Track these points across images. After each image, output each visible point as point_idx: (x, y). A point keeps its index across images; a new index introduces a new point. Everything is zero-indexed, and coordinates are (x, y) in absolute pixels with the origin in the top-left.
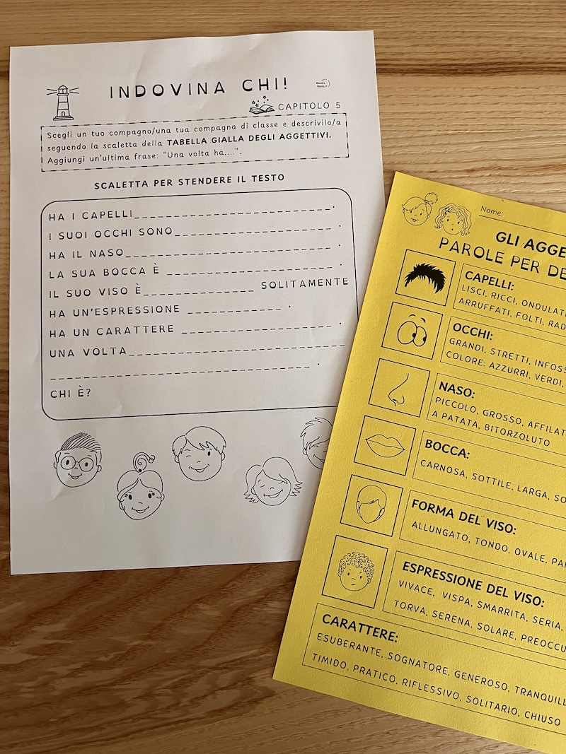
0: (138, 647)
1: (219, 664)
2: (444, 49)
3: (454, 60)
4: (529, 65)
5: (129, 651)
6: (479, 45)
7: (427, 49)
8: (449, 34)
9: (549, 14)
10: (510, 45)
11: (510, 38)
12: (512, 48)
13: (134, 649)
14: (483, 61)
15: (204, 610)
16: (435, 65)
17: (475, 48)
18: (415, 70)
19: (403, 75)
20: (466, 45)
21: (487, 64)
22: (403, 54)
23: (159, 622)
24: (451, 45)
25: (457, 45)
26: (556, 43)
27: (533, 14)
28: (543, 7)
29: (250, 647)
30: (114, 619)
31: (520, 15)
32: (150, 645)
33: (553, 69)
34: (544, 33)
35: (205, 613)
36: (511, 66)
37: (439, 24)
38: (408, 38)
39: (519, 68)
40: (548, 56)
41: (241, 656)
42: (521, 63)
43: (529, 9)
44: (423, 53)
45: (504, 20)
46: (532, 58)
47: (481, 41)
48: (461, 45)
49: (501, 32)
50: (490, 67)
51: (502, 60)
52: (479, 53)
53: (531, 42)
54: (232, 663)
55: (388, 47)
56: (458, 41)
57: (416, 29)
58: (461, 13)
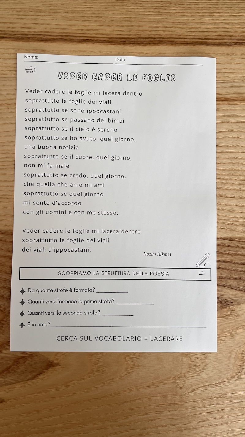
2: (119, 28)
3: (124, 35)
4: (168, 40)
6: (139, 26)
7: (108, 28)
8: (122, 19)
9: (183, 7)
10: (158, 27)
11: (159, 22)
12: (160, 29)
14: (141, 36)
16: (113, 38)
17: (137, 28)
18: (100, 40)
19: (93, 43)
20: (132, 26)
21: (143, 38)
22: (94, 30)
24: (123, 26)
25: (126, 26)
26: (185, 26)
27: (173, 7)
28: (179, 3)
31: (165, 8)
33: (182, 42)
34: (179, 19)
36: (158, 40)
37: (116, 12)
38: (97, 21)
39: (162, 41)
40: (180, 34)
42: (164, 38)
43: (171, 4)
44: (105, 30)
45: (155, 11)
46: (171, 35)
47: (141, 24)
48: (128, 26)
49: (153, 19)
50: (145, 40)
51: (153, 36)
52: (139, 31)
53: (171, 25)
55: (85, 26)
56: (127, 23)
57: (102, 16)
58: (130, 6)
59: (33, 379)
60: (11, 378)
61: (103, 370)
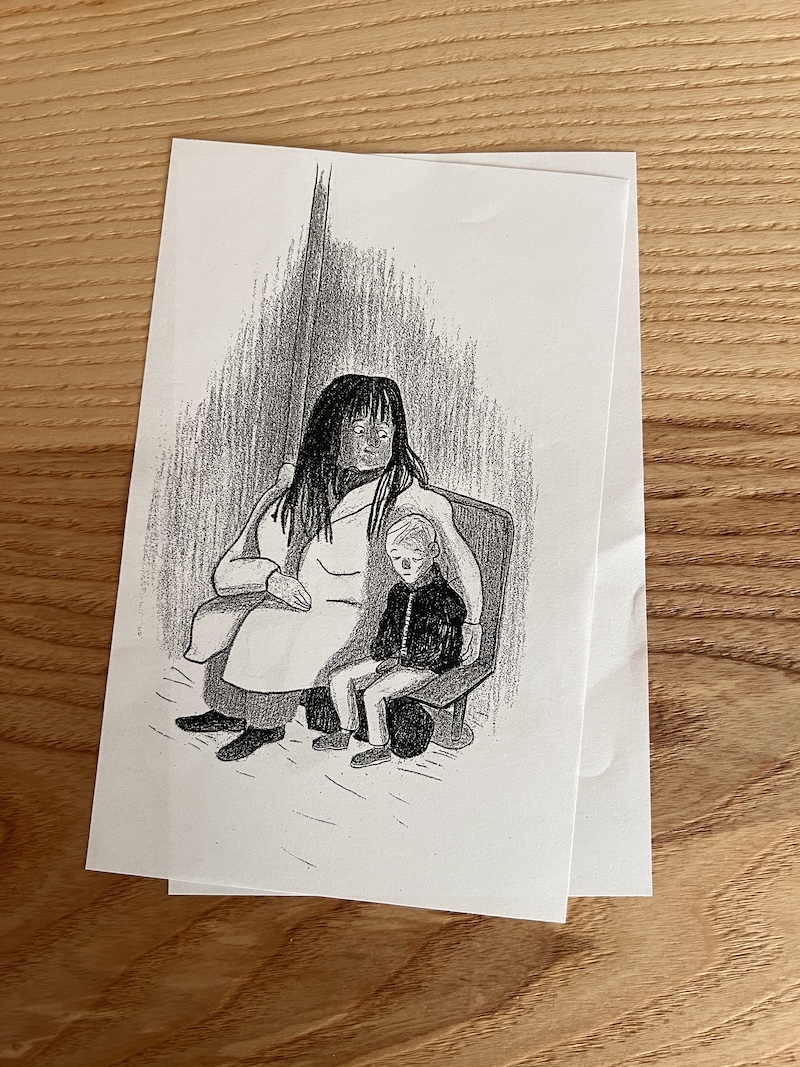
0: (83, 1025)
1: (263, 1052)
5: (62, 1036)
13: (71, 1030)
15: (222, 934)
23: (123, 968)
29: (329, 1009)
30: (25, 967)
32: (108, 1020)
35: (224, 940)
41: (311, 1030)
54: (293, 1047)
59: (493, 1012)
60: (406, 1013)
61: (769, 948)
